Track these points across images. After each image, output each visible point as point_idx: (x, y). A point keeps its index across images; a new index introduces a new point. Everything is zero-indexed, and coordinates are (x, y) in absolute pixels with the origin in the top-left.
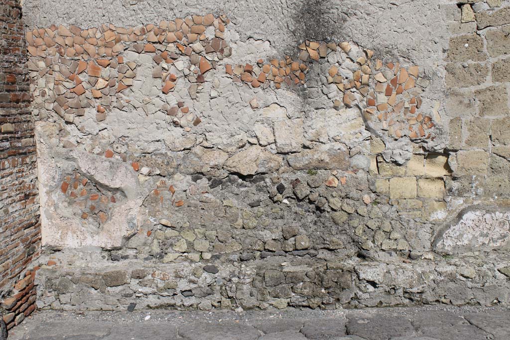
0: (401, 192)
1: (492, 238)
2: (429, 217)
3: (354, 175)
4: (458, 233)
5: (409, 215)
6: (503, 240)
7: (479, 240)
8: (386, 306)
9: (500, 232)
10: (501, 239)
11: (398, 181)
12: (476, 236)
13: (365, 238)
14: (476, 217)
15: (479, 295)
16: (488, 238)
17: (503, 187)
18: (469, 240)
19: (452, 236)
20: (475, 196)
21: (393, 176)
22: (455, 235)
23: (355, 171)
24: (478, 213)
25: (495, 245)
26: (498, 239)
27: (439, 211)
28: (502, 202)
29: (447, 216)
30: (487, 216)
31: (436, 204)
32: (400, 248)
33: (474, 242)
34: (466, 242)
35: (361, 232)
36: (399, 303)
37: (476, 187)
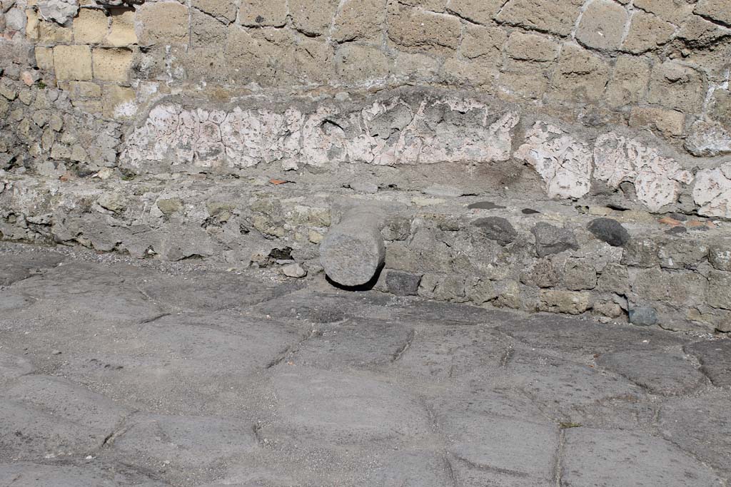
0: (70, 70)
1: (198, 153)
2: (113, 112)
3: (9, 40)
4: (146, 141)
5: (85, 107)
6: (215, 157)
7: (177, 153)
8: (7, 240)
9: (209, 144)
10: (213, 155)
11: (64, 52)
12: (173, 147)
13: (32, 139)
14: (168, 116)
15: (128, 238)
16: (192, 153)
17: (217, 67)
18: (163, 154)
19: (139, 144)
20: (172, 81)
21: (57, 43)
22: (142, 144)
23: (12, 34)
24: (171, 108)
25: (204, 166)
26: (207, 154)
27: (126, 104)
28: (214, 93)
29: (138, 112)
30: (185, 114)
31: (121, 92)
32: (74, 158)
33: (171, 157)
34: (160, 157)
35: (27, 129)
36: (22, 237)
37: (172, 65)
